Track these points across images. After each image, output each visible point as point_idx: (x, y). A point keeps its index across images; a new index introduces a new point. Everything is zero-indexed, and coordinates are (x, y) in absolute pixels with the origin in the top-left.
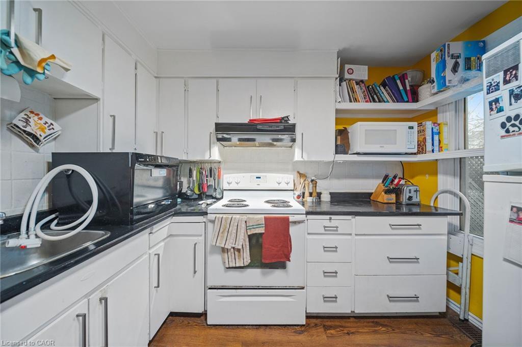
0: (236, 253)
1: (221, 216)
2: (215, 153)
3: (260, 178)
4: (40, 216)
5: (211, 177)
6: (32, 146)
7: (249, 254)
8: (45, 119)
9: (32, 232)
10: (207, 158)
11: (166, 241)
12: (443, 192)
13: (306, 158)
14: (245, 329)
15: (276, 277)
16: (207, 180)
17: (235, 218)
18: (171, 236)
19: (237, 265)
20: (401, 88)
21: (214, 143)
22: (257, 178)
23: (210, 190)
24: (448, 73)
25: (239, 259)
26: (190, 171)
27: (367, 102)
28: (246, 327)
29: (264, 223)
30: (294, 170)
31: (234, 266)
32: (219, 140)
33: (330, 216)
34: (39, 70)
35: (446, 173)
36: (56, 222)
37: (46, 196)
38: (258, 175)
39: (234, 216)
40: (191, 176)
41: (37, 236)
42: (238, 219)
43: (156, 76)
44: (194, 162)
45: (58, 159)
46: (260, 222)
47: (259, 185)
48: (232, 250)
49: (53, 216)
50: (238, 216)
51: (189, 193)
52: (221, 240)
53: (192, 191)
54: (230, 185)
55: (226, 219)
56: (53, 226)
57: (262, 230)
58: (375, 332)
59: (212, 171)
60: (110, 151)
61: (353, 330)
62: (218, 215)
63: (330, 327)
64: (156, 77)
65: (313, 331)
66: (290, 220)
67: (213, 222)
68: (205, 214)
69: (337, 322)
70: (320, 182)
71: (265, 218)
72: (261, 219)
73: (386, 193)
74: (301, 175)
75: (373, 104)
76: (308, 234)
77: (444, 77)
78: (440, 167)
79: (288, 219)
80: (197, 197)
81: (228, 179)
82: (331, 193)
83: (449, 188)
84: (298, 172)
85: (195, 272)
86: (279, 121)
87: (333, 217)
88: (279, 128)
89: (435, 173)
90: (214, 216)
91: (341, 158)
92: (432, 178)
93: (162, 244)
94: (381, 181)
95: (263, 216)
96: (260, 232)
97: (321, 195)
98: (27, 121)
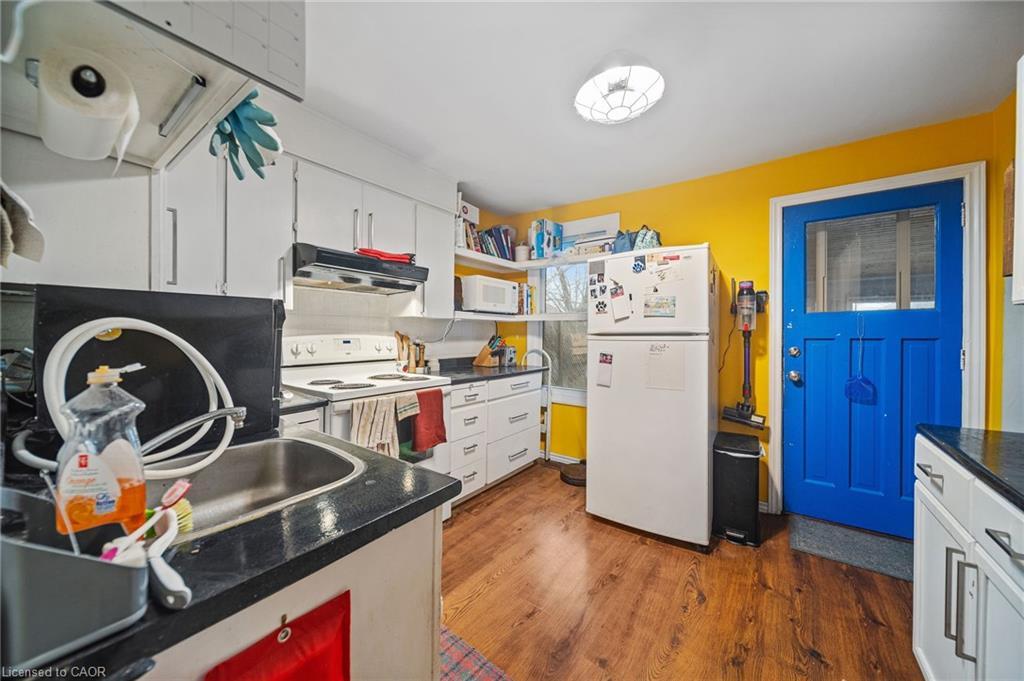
3: (349, 342)
7: (397, 448)
12: (532, 351)
13: (425, 315)
17: (382, 401)
20: (505, 243)
22: (345, 342)
24: (545, 245)
27: (477, 250)
29: (417, 401)
30: (391, 330)
33: (471, 383)
35: (533, 334)
38: (347, 337)
46: (412, 401)
47: (348, 353)
50: (384, 398)
52: (363, 438)
54: (299, 357)
55: (370, 404)
57: (417, 411)
58: (506, 493)
61: (490, 500)
62: (355, 401)
63: (471, 509)
65: (461, 518)
66: (443, 392)
69: (474, 503)
70: (428, 346)
71: (419, 395)
72: (413, 396)
73: (492, 356)
74: (402, 338)
75: (480, 254)
76: (452, 408)
77: (542, 249)
78: (530, 328)
79: (440, 391)
82: (440, 361)
83: (536, 347)
84: (397, 333)
87: (475, 384)
89: (525, 334)
91: (461, 315)
92: (523, 339)
94: (487, 342)
95: (414, 393)
96: (414, 413)
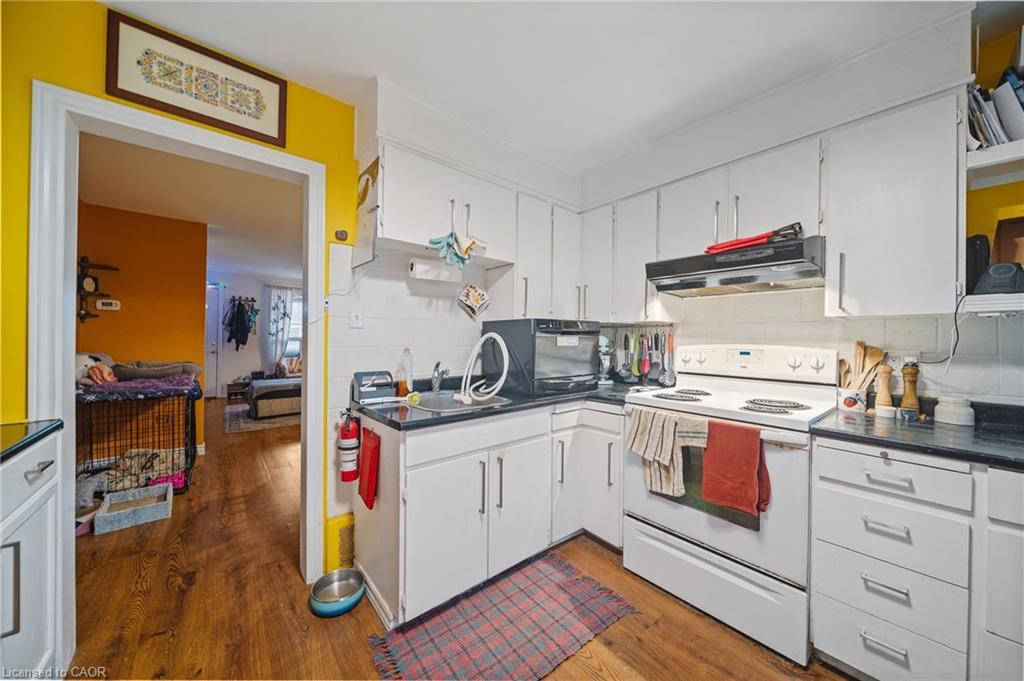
0: (663, 472)
1: (641, 408)
2: (657, 310)
3: (748, 354)
4: (474, 379)
5: (657, 349)
6: (471, 317)
7: (682, 478)
8: (480, 291)
9: (467, 391)
10: (642, 319)
11: (577, 430)
14: (678, 604)
15: (735, 538)
16: (650, 354)
17: (660, 415)
18: (583, 425)
19: (664, 492)
21: (653, 295)
22: (741, 353)
23: (654, 370)
25: (667, 483)
26: (626, 338)
28: (681, 603)
29: (707, 431)
31: (659, 491)
32: (660, 288)
33: (884, 450)
34: (467, 257)
36: (484, 387)
37: (479, 362)
38: (742, 347)
39: (659, 411)
40: (626, 347)
41: (470, 395)
42: (663, 418)
43: (579, 210)
44: (632, 326)
45: (487, 327)
46: (699, 429)
47: (745, 367)
48: (656, 465)
49: (483, 381)
50: (664, 412)
51: (624, 373)
52: (640, 445)
53: (629, 370)
54: (688, 365)
55: (648, 413)
56: (481, 390)
57: (703, 443)
59: (657, 339)
60: (522, 318)
62: (637, 407)
64: (579, 213)
67: (630, 415)
68: (622, 402)
71: (711, 425)
72: (702, 424)
74: (868, 350)
76: (821, 478)
79: (757, 433)
80: (636, 380)
81: (685, 355)
84: (860, 344)
85: (610, 484)
86: (765, 240)
88: (764, 255)
90: (632, 406)
93: (571, 432)
95: (708, 419)
96: (699, 445)
97: (937, 408)
98: (467, 296)
